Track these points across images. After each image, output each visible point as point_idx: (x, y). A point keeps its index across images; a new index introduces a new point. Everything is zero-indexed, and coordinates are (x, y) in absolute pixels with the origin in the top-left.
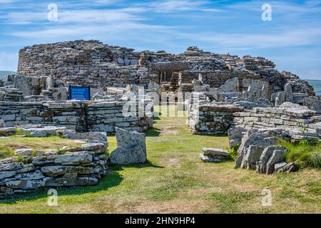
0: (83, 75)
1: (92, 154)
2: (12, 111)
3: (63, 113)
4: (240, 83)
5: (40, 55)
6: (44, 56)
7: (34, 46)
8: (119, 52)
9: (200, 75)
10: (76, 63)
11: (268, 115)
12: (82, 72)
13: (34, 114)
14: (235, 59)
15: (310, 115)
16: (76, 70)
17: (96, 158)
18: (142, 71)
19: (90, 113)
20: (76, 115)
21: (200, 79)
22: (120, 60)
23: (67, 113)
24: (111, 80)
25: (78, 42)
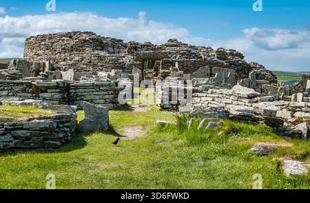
0: (78, 61)
1: (57, 122)
2: (6, 88)
3: (48, 91)
4: (211, 70)
5: (43, 43)
6: (45, 44)
7: (38, 36)
8: (110, 43)
9: (177, 63)
10: (72, 51)
11: (220, 96)
12: (76, 58)
13: (24, 90)
14: (209, 50)
15: (255, 96)
16: (72, 56)
17: (61, 125)
18: (128, 59)
19: (71, 91)
20: (59, 92)
21: (177, 66)
22: (111, 49)
23: (52, 90)
24: (102, 66)
25: (75, 33)
